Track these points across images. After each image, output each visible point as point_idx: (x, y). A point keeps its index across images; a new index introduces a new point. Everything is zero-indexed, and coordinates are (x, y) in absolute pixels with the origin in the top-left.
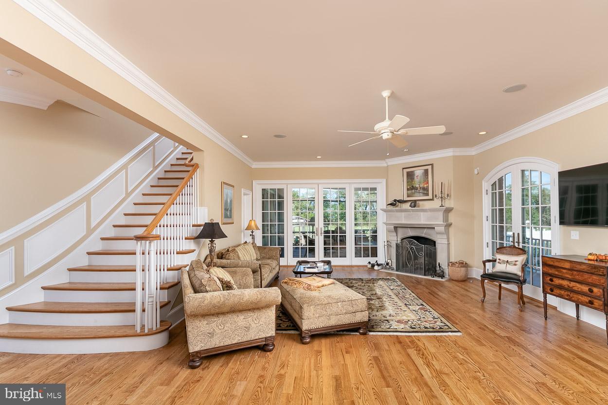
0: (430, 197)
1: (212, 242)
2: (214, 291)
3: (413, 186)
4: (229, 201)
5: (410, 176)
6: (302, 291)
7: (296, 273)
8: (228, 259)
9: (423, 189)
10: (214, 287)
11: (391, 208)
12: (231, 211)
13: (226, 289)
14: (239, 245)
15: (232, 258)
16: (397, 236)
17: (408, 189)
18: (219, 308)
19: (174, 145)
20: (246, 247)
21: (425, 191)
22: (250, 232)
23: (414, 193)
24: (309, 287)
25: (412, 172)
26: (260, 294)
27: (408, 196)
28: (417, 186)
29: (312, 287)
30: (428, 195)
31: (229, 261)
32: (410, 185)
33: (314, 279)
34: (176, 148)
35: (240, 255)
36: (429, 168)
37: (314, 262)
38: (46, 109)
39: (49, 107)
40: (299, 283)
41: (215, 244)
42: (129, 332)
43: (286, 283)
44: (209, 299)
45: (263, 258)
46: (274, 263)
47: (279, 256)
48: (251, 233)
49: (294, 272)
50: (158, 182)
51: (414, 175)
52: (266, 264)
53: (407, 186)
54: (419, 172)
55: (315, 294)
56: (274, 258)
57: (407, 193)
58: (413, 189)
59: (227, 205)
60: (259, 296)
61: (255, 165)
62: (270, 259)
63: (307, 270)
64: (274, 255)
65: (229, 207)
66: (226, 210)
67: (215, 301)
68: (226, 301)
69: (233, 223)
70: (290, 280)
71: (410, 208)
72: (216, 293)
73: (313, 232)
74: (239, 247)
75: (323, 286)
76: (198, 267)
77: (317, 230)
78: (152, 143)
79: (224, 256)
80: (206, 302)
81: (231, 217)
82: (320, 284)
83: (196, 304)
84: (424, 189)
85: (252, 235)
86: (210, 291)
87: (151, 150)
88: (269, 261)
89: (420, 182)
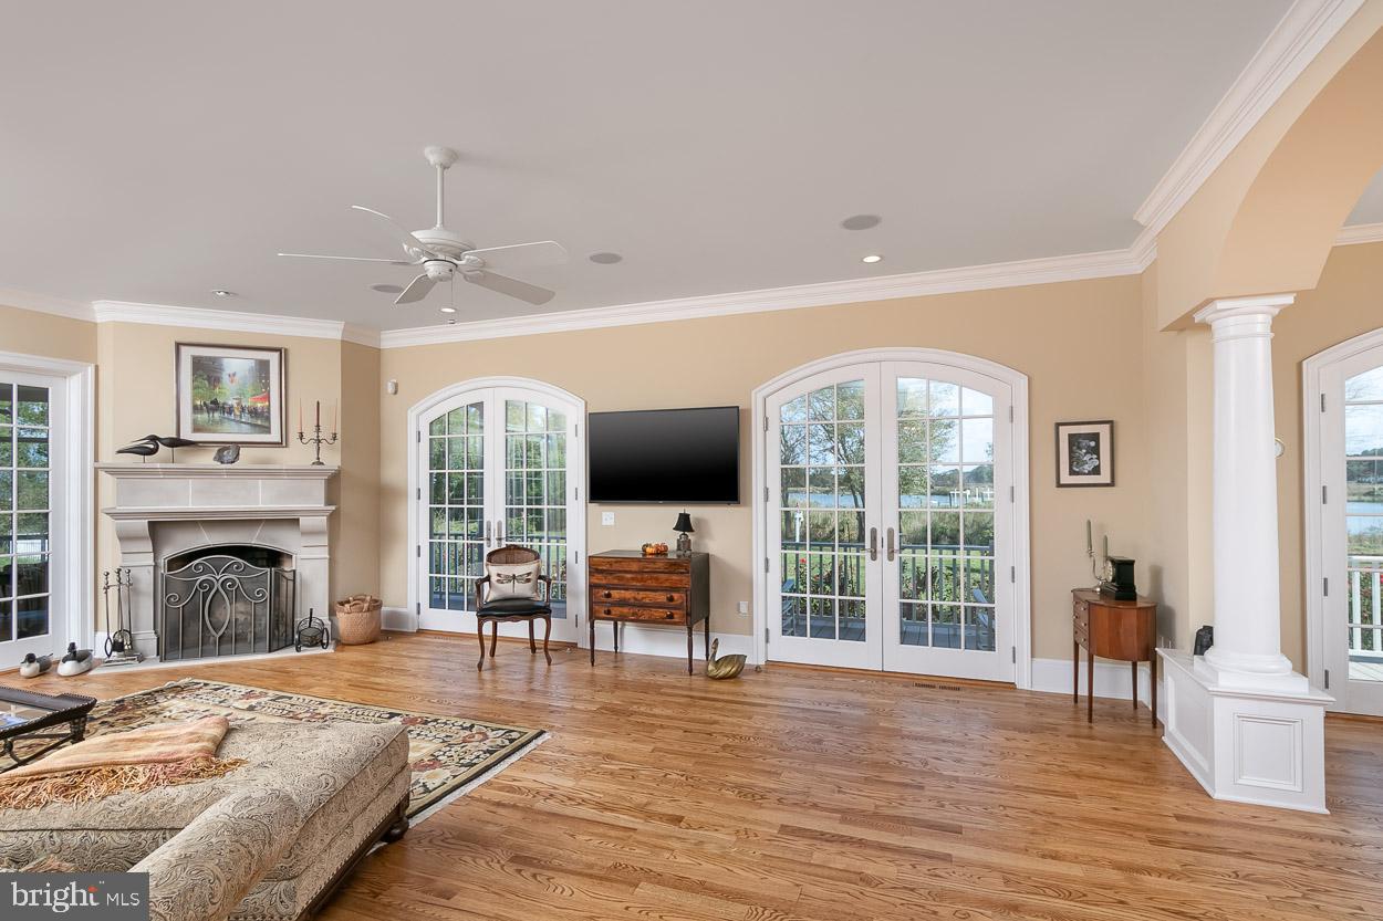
0: (275, 436)
3: (215, 402)
5: (206, 372)
9: (250, 412)
11: (135, 460)
16: (155, 551)
17: (196, 409)
21: (259, 418)
23: (221, 421)
25: (214, 360)
27: (196, 429)
28: (232, 402)
30: (269, 432)
32: (202, 397)
36: (273, 358)
51: (222, 370)
53: (194, 400)
54: (237, 366)
57: (195, 422)
58: (214, 410)
71: (218, 465)
84: (254, 413)
89: (242, 394)
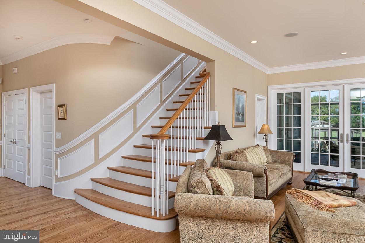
1: (218, 143)
2: (202, 193)
4: (241, 106)
6: (309, 208)
7: (308, 183)
8: (235, 161)
10: (203, 189)
12: (243, 115)
13: (216, 192)
14: (249, 148)
15: (239, 160)
18: (205, 212)
19: (199, 61)
20: (256, 150)
22: (262, 135)
24: (319, 205)
26: (250, 206)
29: (323, 206)
31: (235, 162)
33: (328, 196)
34: (200, 63)
35: (249, 158)
37: (334, 173)
38: (109, 44)
39: (111, 42)
40: (308, 197)
41: (221, 146)
42: (147, 213)
43: (291, 193)
44: (195, 200)
45: (274, 162)
46: (286, 169)
47: (292, 161)
48: (264, 137)
49: (305, 182)
50: (185, 92)
52: (276, 169)
55: (325, 215)
56: (287, 163)
59: (239, 110)
60: (248, 207)
61: (269, 71)
62: (282, 163)
63: (322, 182)
64: (287, 159)
65: (240, 111)
66: (238, 114)
67: (201, 205)
68: (212, 206)
69: (245, 127)
70: (297, 191)
72: (203, 196)
73: (338, 139)
74: (249, 150)
75: (339, 206)
76: (199, 166)
77: (341, 137)
78: (181, 61)
79: (231, 157)
80: (193, 204)
81: (243, 121)
82: (335, 204)
83: (184, 203)
85: (265, 139)
86: (199, 193)
87: (180, 67)
88: (280, 166)
